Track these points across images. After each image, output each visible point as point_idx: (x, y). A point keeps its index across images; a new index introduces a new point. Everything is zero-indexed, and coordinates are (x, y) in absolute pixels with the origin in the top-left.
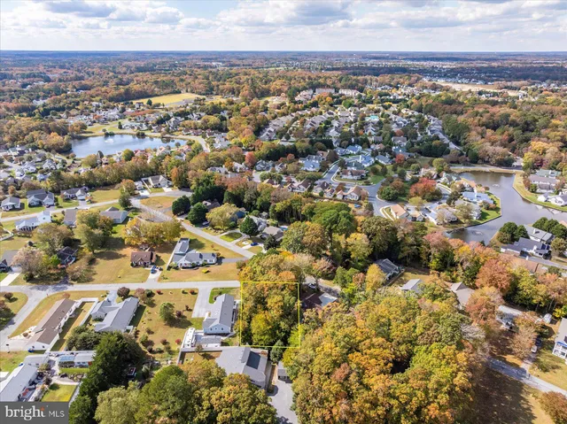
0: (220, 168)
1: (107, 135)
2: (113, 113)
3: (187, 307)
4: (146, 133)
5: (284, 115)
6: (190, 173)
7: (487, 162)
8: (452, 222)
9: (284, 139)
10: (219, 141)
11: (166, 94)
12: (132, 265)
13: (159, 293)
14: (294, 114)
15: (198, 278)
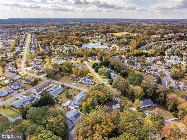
0: (116, 56)
1: (93, 43)
2: (99, 37)
4: (104, 43)
5: (154, 41)
6: (104, 56)
9: (147, 50)
10: (124, 48)
11: (119, 32)
12: (71, 79)
14: (158, 42)
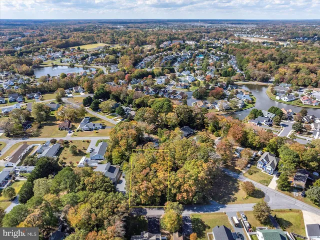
0: (111, 83)
1: (54, 66)
2: (58, 54)
3: (84, 148)
4: (75, 65)
5: (152, 55)
6: (94, 85)
7: (255, 80)
8: (227, 109)
9: (149, 67)
10: (113, 69)
11: (89, 44)
12: (59, 129)
13: (71, 142)
14: (157, 55)
15: (92, 135)
